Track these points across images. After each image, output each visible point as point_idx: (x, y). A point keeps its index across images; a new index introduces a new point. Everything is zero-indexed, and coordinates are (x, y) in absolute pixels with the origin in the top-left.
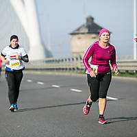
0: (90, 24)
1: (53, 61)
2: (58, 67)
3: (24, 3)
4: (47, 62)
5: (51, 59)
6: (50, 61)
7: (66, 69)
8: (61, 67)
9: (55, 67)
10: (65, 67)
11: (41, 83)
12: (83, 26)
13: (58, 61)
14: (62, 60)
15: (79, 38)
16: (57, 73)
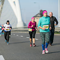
0: (41, 13)
4: (24, 28)
6: (26, 28)
11: (22, 36)
12: (39, 13)
15: (37, 19)
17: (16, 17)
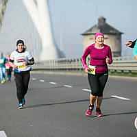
0: (102, 24)
1: (66, 61)
2: (70, 67)
3: (36, 3)
4: (59, 62)
5: (63, 59)
7: (78, 69)
8: (74, 67)
9: (67, 67)
10: (77, 67)
11: (54, 83)
12: (95, 26)
13: (70, 61)
14: (75, 60)
15: (91, 39)
16: (69, 73)
17: (38, 35)
